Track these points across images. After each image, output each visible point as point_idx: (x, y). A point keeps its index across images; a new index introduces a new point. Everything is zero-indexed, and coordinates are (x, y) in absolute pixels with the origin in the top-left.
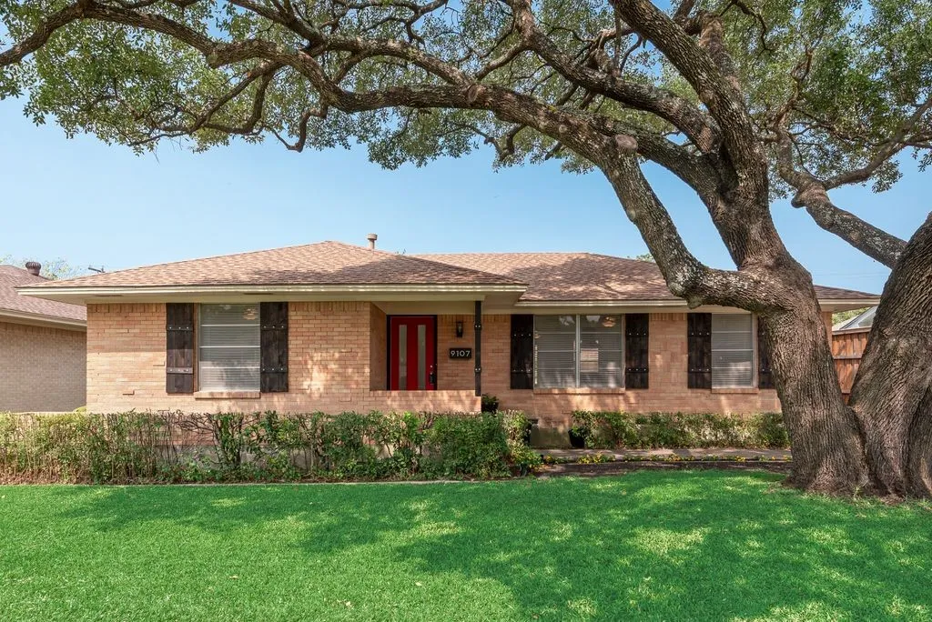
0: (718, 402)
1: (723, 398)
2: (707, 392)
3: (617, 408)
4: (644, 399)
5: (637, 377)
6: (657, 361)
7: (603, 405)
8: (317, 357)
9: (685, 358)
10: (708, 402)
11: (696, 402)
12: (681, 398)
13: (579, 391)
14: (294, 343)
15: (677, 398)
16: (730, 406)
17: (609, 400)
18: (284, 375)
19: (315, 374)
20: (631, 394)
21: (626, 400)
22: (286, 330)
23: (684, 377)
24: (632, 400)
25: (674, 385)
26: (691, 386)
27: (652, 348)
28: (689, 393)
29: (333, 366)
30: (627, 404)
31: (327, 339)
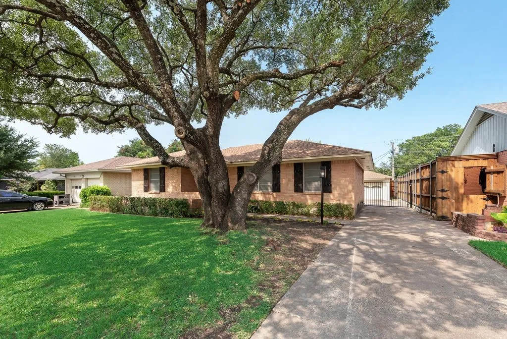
0: (306, 198)
1: (308, 196)
2: (302, 193)
3: (270, 199)
4: (279, 196)
5: (277, 188)
6: (283, 181)
7: (265, 198)
8: (170, 182)
9: (293, 180)
10: (302, 198)
11: (297, 198)
12: (292, 196)
13: (257, 193)
14: (166, 178)
15: (291, 196)
16: (310, 199)
17: (267, 196)
18: (164, 187)
19: (170, 187)
20: (275, 194)
21: (273, 196)
22: (164, 175)
23: (293, 188)
24: (275, 196)
25: (290, 191)
26: (295, 192)
27: (281, 177)
28: (296, 194)
29: (174, 184)
30: (273, 198)
31: (172, 177)
